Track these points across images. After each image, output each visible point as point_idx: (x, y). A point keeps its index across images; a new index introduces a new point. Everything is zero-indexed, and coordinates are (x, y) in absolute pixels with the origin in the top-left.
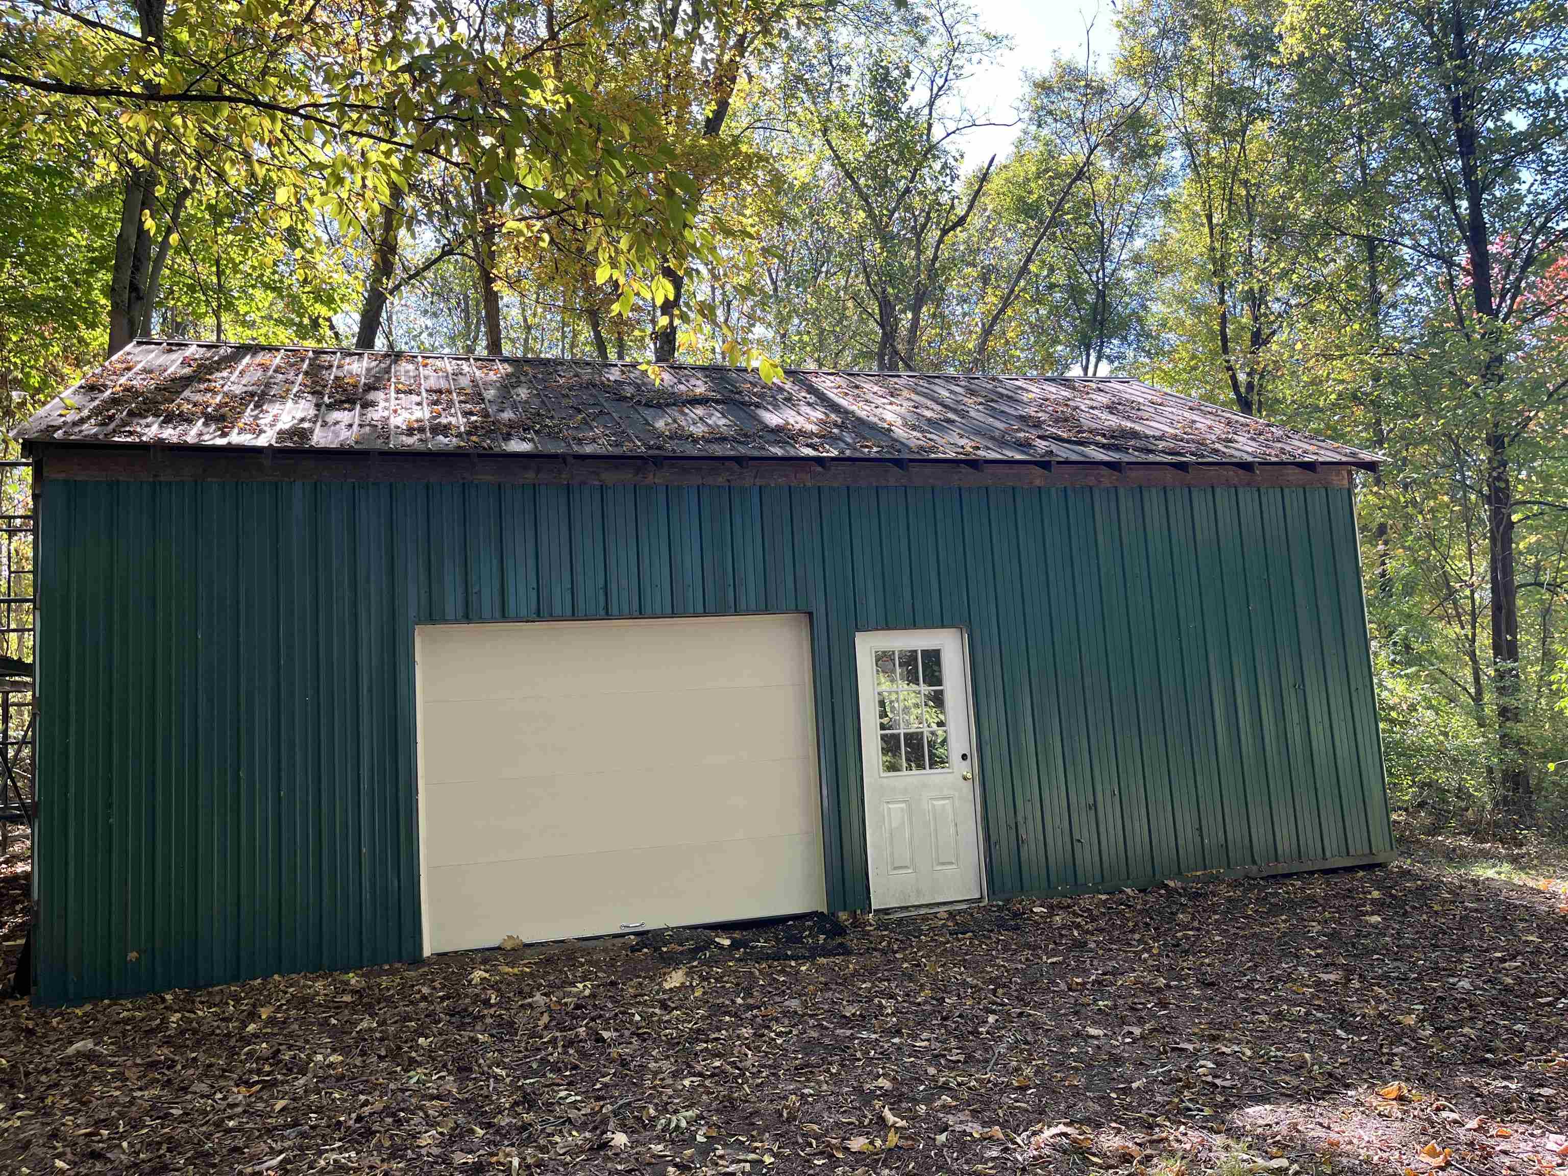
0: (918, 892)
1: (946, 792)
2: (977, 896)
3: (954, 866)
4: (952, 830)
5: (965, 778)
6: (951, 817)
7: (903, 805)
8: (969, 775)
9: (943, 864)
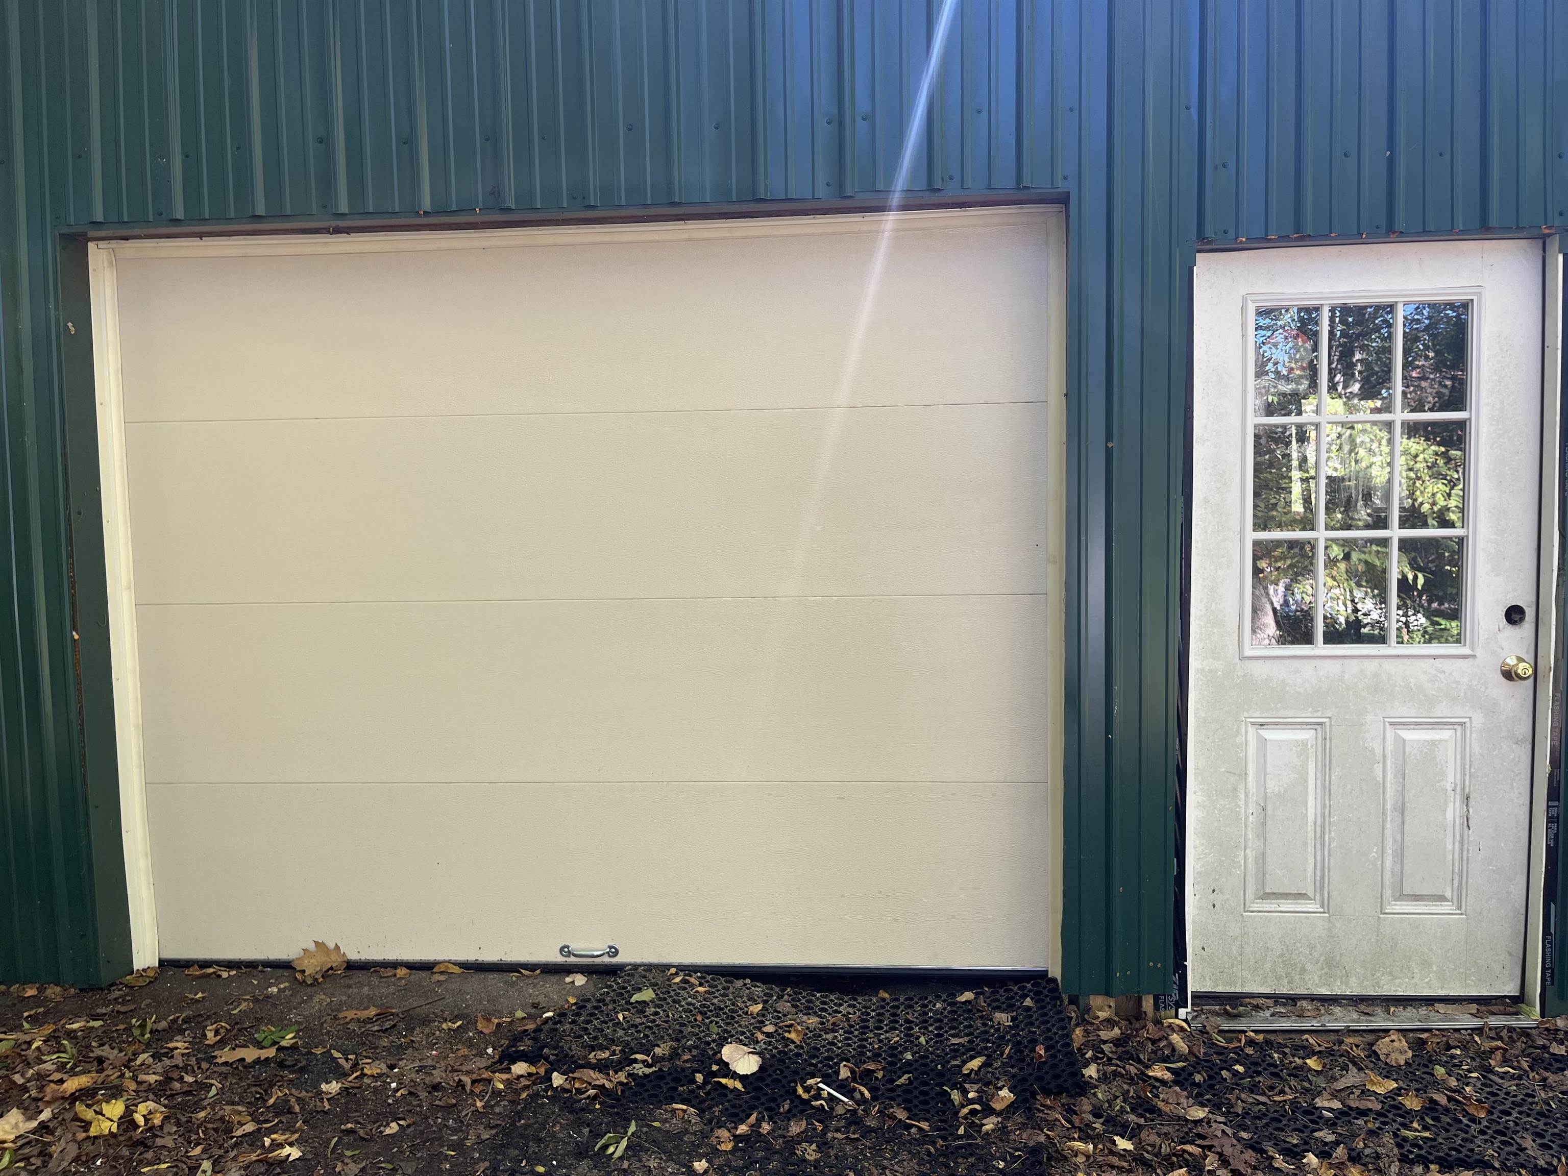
0: (1331, 964)
1: (1442, 711)
2: (1510, 989)
3: (1446, 907)
4: (1453, 811)
5: (1509, 675)
6: (1451, 777)
7: (1306, 735)
8: (1524, 669)
9: (1417, 898)
